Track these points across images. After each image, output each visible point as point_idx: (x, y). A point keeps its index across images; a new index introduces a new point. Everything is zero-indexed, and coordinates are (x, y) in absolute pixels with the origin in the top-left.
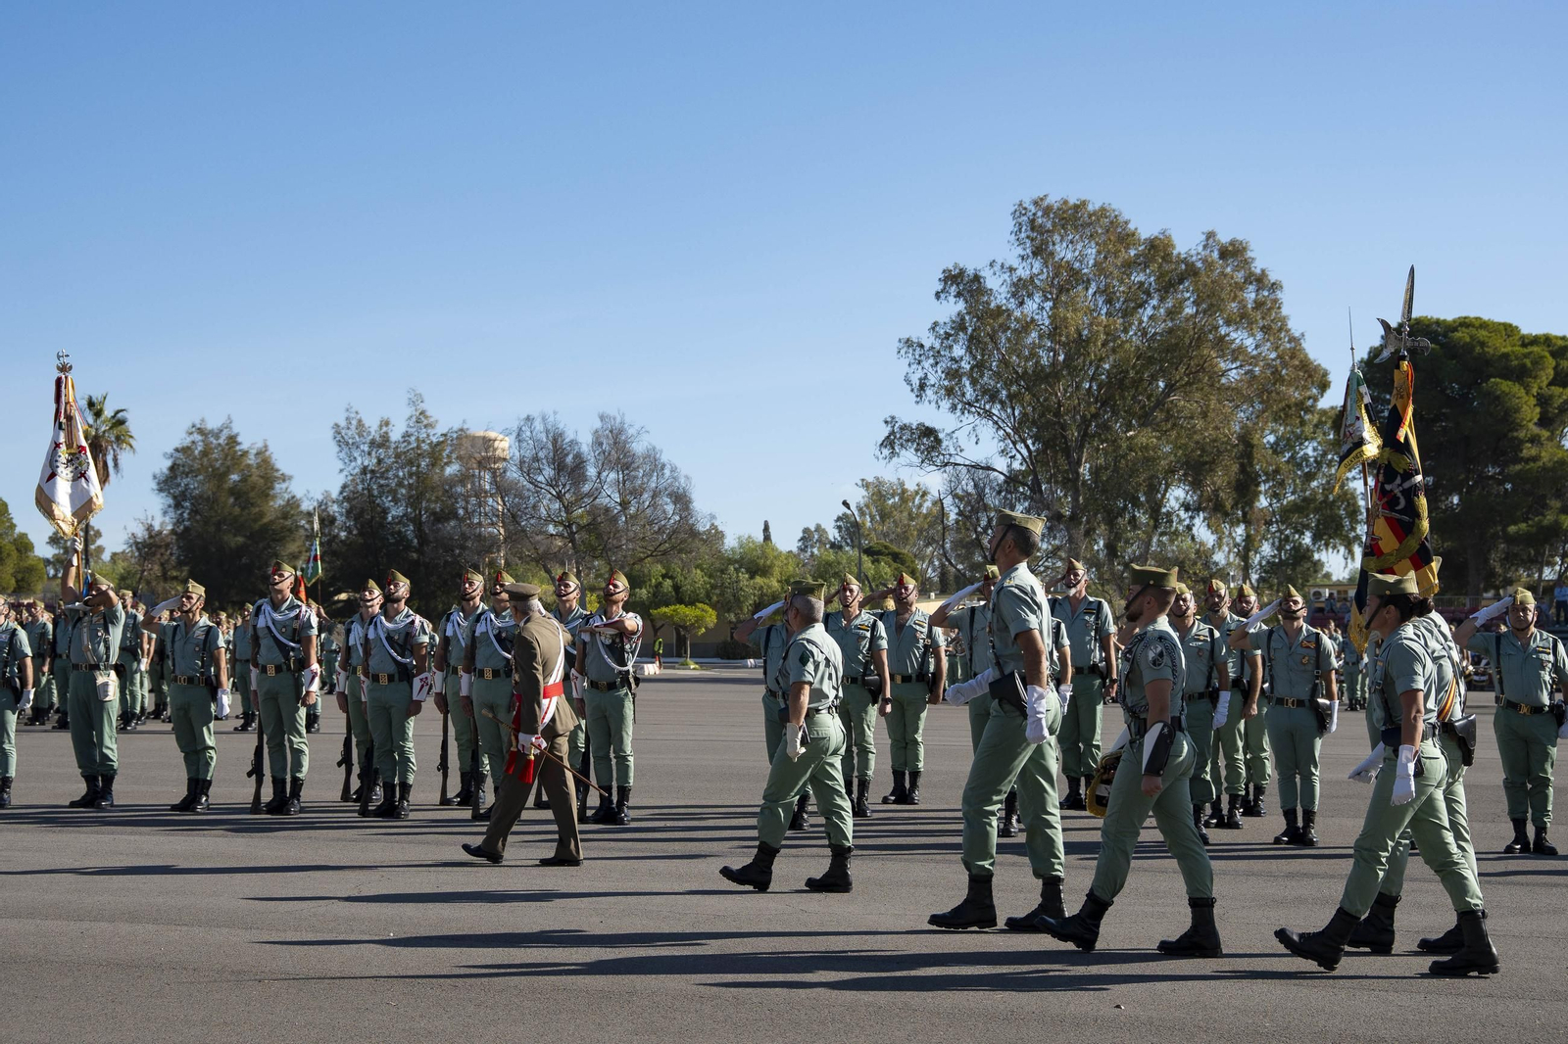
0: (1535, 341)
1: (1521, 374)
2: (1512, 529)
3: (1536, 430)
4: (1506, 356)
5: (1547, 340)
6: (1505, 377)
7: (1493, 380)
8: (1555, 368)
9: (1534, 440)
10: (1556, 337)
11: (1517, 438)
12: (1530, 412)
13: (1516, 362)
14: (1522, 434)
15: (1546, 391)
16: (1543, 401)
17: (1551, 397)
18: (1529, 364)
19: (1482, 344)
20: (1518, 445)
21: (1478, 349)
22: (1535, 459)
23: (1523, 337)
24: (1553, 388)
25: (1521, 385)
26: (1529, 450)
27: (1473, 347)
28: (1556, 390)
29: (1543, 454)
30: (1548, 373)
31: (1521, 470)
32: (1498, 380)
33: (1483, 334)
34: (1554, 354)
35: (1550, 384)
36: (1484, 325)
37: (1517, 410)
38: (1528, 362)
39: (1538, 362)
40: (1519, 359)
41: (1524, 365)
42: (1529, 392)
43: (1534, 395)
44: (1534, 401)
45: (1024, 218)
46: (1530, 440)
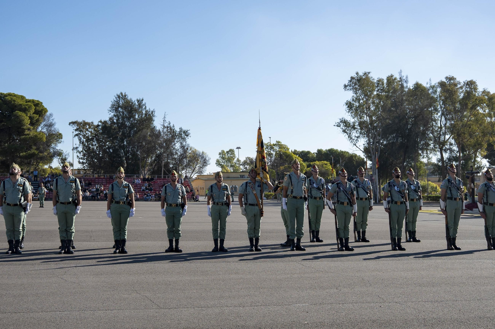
0: (29, 101)
1: (25, 110)
2: (21, 154)
3: (29, 126)
4: (21, 105)
5: (33, 101)
6: (20, 111)
7: (17, 111)
8: (35, 109)
9: (29, 129)
10: (36, 101)
11: (24, 128)
12: (27, 121)
13: (24, 107)
14: (25, 127)
15: (32, 115)
16: (31, 118)
17: (33, 117)
18: (27, 108)
19: (14, 101)
20: (24, 130)
21: (13, 102)
22: (28, 135)
23: (26, 100)
24: (34, 115)
25: (25, 113)
26: (27, 132)
27: (12, 101)
28: (35, 115)
29: (31, 133)
30: (33, 110)
31: (24, 137)
32: (18, 111)
33: (14, 98)
34: (35, 105)
35: (33, 113)
36: (15, 96)
37: (23, 120)
38: (27, 107)
39: (30, 107)
40: (24, 105)
41: (26, 108)
42: (27, 115)
43: (29, 116)
44: (28, 118)
46: (27, 129)
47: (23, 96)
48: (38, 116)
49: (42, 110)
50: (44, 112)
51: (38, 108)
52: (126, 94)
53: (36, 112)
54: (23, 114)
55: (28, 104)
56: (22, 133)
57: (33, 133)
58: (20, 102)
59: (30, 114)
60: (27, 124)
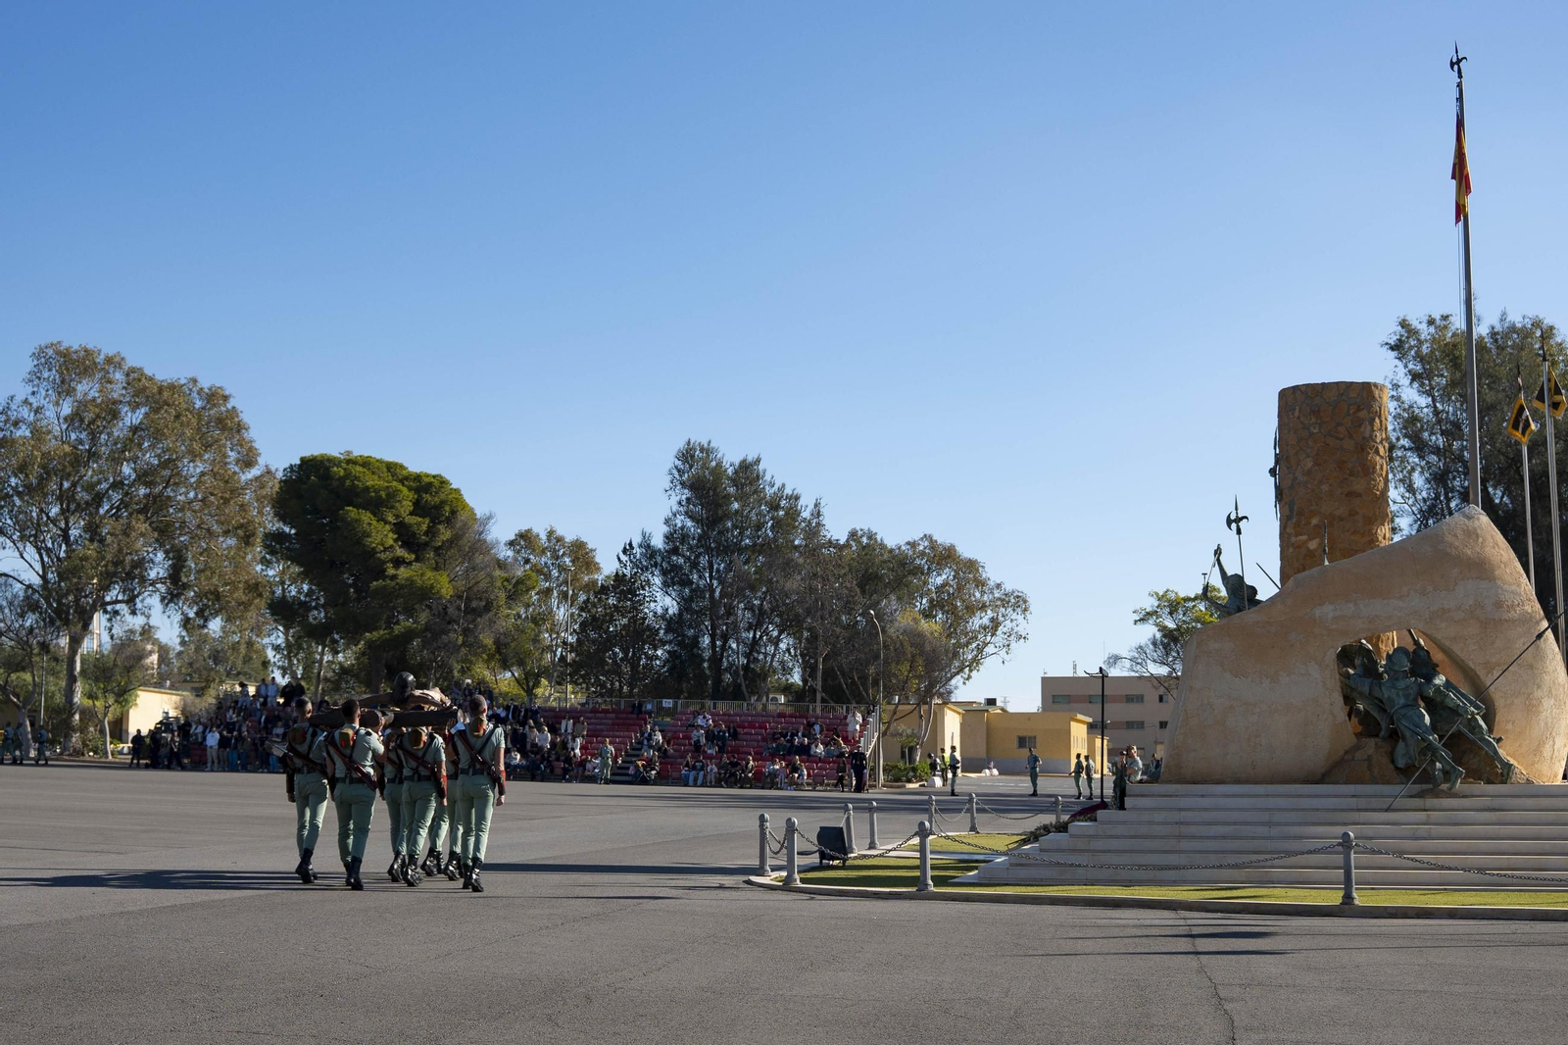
3: (400, 552)
4: (367, 489)
5: (418, 477)
6: (359, 506)
7: (349, 508)
8: (415, 501)
9: (398, 562)
10: (427, 476)
11: (379, 558)
12: (380, 535)
13: (375, 494)
15: (404, 520)
16: (402, 531)
18: (384, 496)
19: (355, 479)
20: (380, 565)
21: (348, 483)
22: (394, 577)
24: (412, 517)
25: (373, 513)
28: (415, 519)
30: (406, 506)
31: (381, 586)
32: (353, 508)
34: (415, 490)
35: (411, 514)
37: (367, 534)
38: (383, 494)
39: (393, 495)
40: (377, 491)
41: (380, 497)
42: (382, 520)
43: (390, 523)
44: (388, 527)
45: (43, 360)
46: (391, 560)
47: (396, 464)
48: (427, 521)
49: (443, 503)
50: (447, 508)
51: (426, 497)
52: (712, 445)
53: (419, 508)
54: (366, 517)
55: (388, 487)
56: (380, 573)
57: (403, 572)
58: (371, 481)
59: (397, 516)
60: (382, 545)
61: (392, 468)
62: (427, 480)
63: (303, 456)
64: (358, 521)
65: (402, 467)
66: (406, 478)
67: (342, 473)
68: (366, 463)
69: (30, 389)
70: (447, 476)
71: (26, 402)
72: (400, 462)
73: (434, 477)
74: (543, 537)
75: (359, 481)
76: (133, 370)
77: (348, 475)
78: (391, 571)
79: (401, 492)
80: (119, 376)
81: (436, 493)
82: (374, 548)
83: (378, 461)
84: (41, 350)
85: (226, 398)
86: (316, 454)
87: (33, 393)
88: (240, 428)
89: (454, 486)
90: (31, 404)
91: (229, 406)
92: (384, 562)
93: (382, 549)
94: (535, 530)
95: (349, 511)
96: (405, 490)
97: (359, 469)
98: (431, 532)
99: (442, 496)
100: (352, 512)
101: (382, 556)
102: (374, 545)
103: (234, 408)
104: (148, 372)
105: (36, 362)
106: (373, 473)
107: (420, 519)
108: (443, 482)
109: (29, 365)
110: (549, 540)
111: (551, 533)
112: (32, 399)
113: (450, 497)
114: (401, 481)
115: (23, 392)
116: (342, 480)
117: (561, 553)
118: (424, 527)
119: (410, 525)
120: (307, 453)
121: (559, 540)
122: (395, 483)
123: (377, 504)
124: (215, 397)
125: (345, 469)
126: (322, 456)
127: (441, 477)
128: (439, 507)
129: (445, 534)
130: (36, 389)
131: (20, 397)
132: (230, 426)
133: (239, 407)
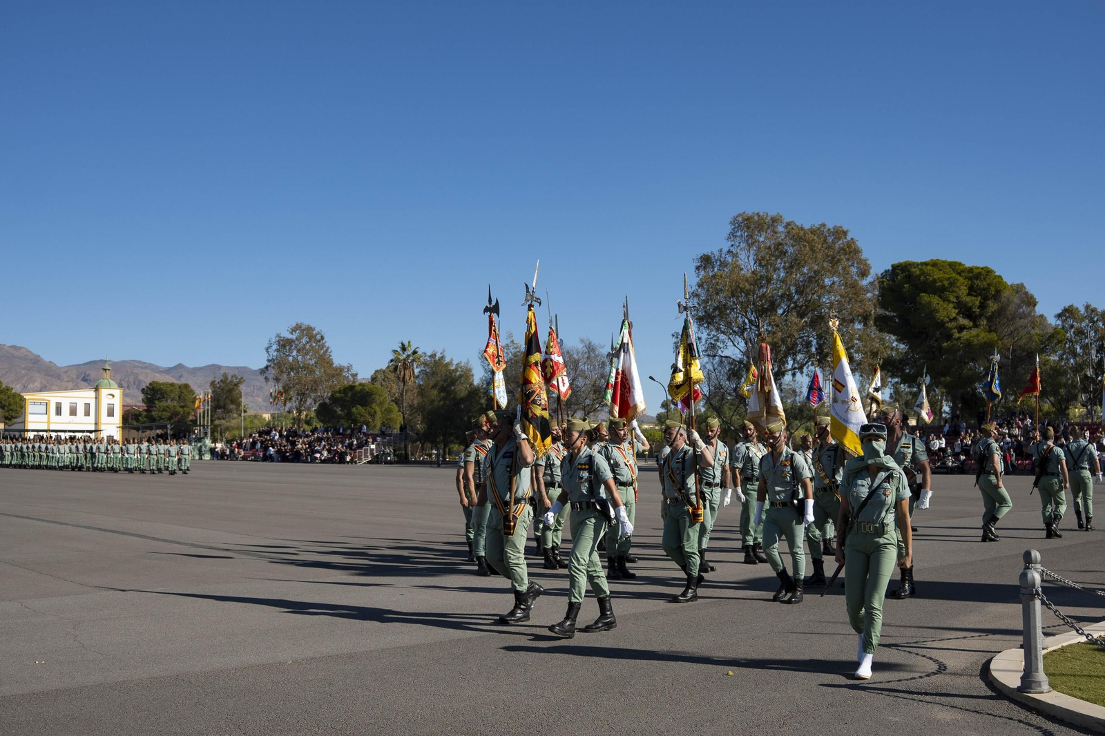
3: (963, 321)
4: (935, 281)
5: (971, 270)
6: (930, 292)
8: (970, 286)
9: (961, 328)
10: (978, 268)
11: (947, 327)
12: (946, 311)
13: (940, 284)
15: (965, 299)
16: (962, 305)
18: (946, 285)
20: (949, 331)
21: (922, 278)
22: (959, 338)
24: (968, 297)
25: (940, 296)
30: (963, 291)
31: (950, 345)
34: (969, 278)
35: (968, 295)
37: (937, 311)
38: (946, 283)
39: (953, 283)
40: (942, 282)
41: (944, 285)
42: (946, 300)
43: (953, 302)
44: (951, 305)
45: (737, 225)
46: (956, 328)
47: (956, 263)
48: (979, 298)
49: (989, 285)
50: (993, 289)
51: (977, 282)
53: (972, 290)
54: (935, 300)
55: (949, 278)
56: (949, 337)
57: (965, 335)
58: (938, 275)
59: (957, 297)
60: (948, 317)
61: (953, 266)
62: (976, 271)
63: (893, 263)
64: (930, 303)
65: (960, 264)
66: (963, 271)
67: (918, 273)
68: (934, 264)
69: (730, 243)
70: (991, 266)
71: (729, 252)
72: (959, 261)
73: (982, 269)
74: (1082, 311)
75: (930, 276)
76: (788, 224)
77: (923, 273)
78: (956, 335)
79: (958, 280)
80: (780, 229)
81: (984, 279)
82: (942, 320)
83: (944, 262)
84: (735, 219)
85: (845, 233)
86: (901, 261)
87: (732, 246)
88: (857, 251)
89: (997, 274)
90: (732, 252)
91: (849, 238)
92: (951, 329)
93: (948, 320)
94: (1075, 306)
95: (924, 296)
96: (961, 279)
97: (929, 267)
98: (983, 306)
99: (988, 281)
100: (925, 297)
101: (949, 325)
102: (942, 318)
103: (852, 239)
104: (798, 223)
105: (733, 227)
106: (940, 270)
107: (974, 298)
108: (988, 272)
109: (729, 229)
110: (1087, 312)
111: (1087, 307)
112: (732, 249)
113: (995, 280)
114: (959, 274)
115: (726, 246)
116: (919, 276)
117: (1095, 319)
118: (977, 303)
119: (967, 303)
120: (896, 262)
121: (1094, 310)
122: (954, 275)
123: (941, 291)
124: (839, 233)
125: (920, 270)
126: (905, 262)
127: (988, 268)
128: (987, 289)
129: (993, 306)
130: (733, 243)
131: (725, 250)
132: (851, 251)
133: (856, 238)
